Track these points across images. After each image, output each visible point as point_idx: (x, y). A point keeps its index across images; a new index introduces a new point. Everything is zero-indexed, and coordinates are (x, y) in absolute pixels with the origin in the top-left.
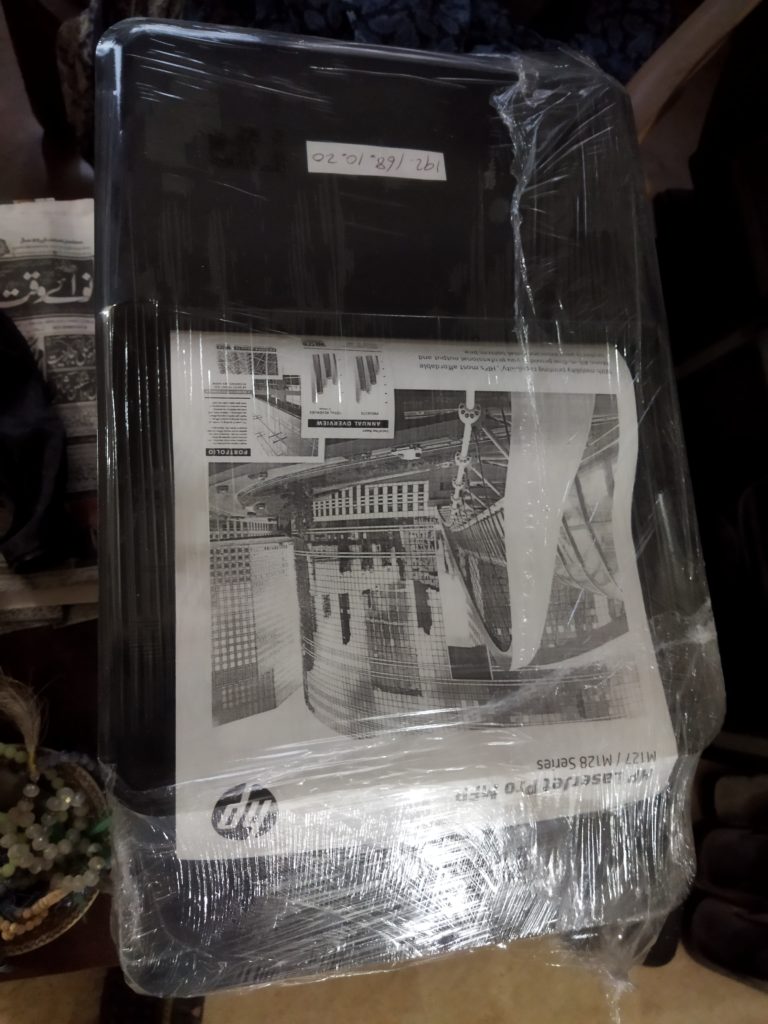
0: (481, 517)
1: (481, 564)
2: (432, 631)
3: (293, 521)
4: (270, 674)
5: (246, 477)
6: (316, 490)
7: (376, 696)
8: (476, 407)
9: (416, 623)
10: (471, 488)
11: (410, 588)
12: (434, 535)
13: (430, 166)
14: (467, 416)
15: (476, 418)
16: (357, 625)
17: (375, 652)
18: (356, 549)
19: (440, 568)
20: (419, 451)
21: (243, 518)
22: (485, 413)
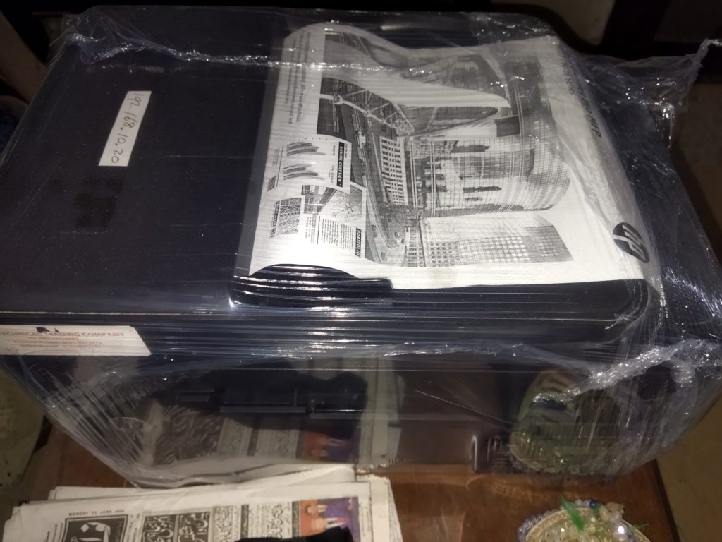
0: (404, 116)
1: (437, 119)
2: (486, 145)
3: (408, 218)
4: (527, 229)
5: (375, 239)
6: (385, 200)
7: (536, 173)
8: (332, 95)
9: (482, 153)
10: (385, 116)
11: (458, 155)
12: (417, 141)
13: (138, 99)
14: (338, 101)
15: (340, 97)
16: (487, 183)
17: (504, 174)
18: (428, 184)
19: (441, 139)
20: (360, 133)
21: (406, 247)
22: (337, 92)
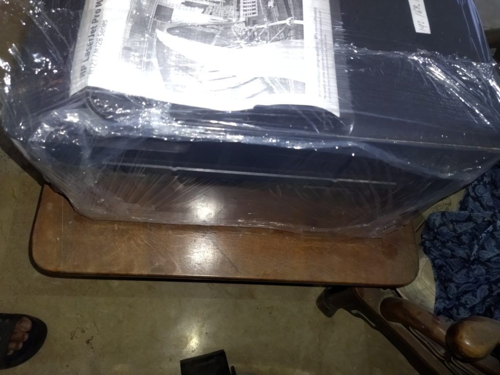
1: (214, 35)
2: (183, 5)
8: (295, 25)
10: (254, 33)
12: (230, 19)
14: (290, 21)
15: (289, 25)
20: (272, 7)
22: (292, 28)
